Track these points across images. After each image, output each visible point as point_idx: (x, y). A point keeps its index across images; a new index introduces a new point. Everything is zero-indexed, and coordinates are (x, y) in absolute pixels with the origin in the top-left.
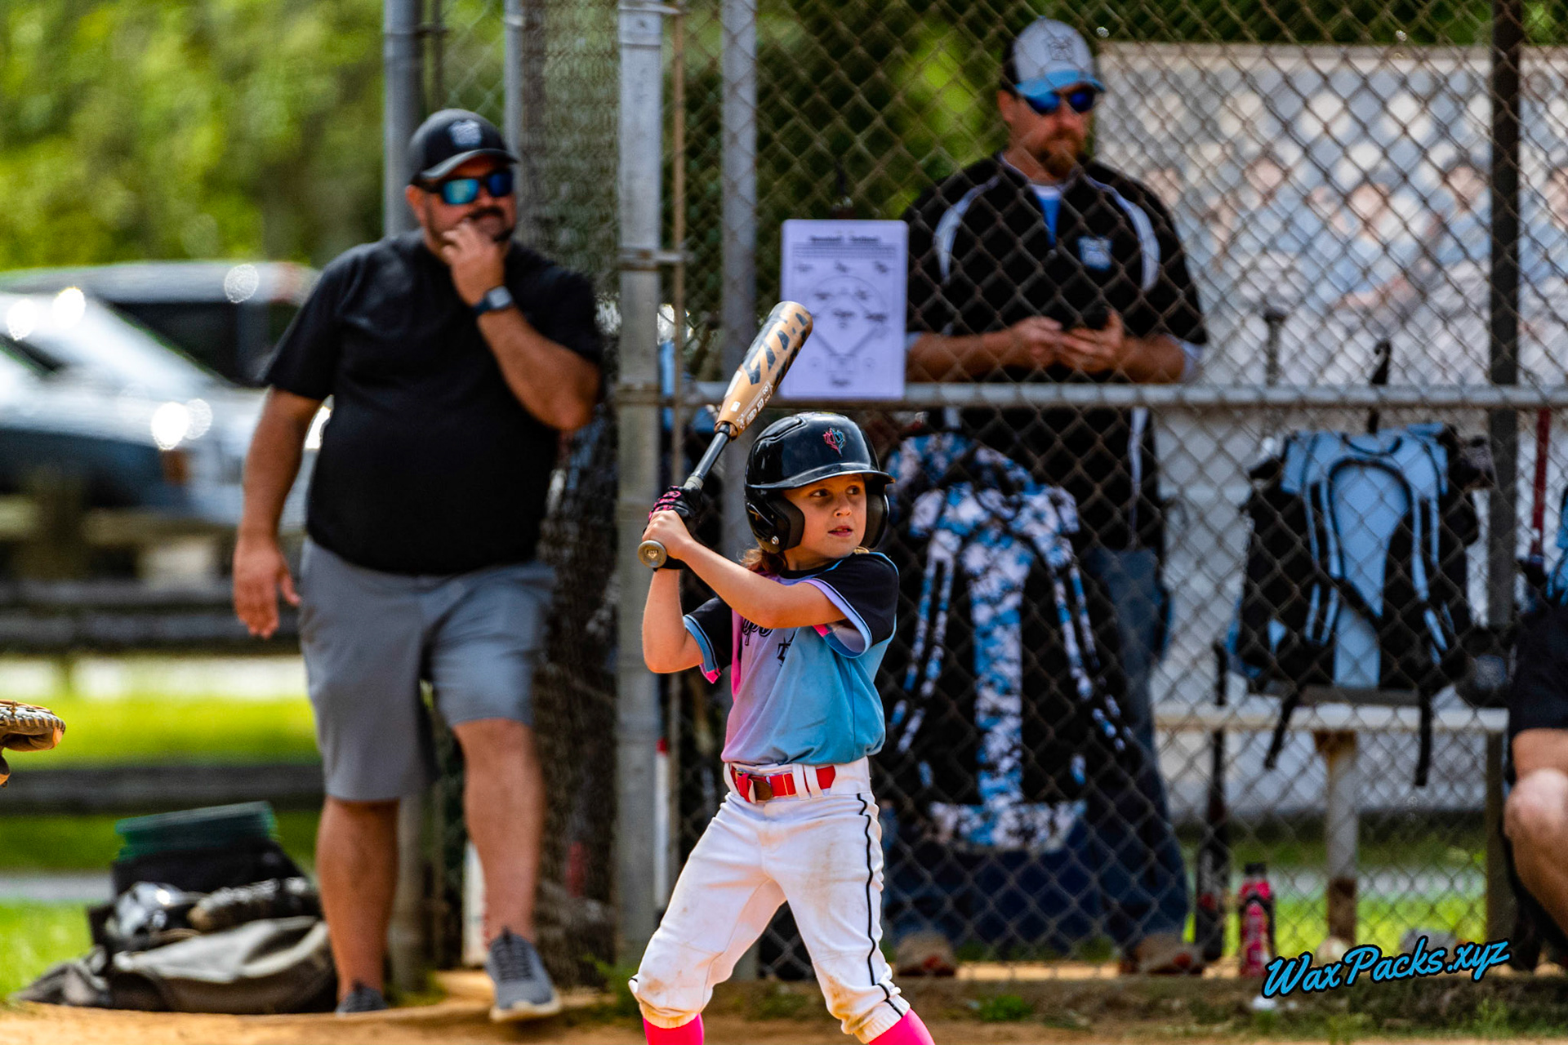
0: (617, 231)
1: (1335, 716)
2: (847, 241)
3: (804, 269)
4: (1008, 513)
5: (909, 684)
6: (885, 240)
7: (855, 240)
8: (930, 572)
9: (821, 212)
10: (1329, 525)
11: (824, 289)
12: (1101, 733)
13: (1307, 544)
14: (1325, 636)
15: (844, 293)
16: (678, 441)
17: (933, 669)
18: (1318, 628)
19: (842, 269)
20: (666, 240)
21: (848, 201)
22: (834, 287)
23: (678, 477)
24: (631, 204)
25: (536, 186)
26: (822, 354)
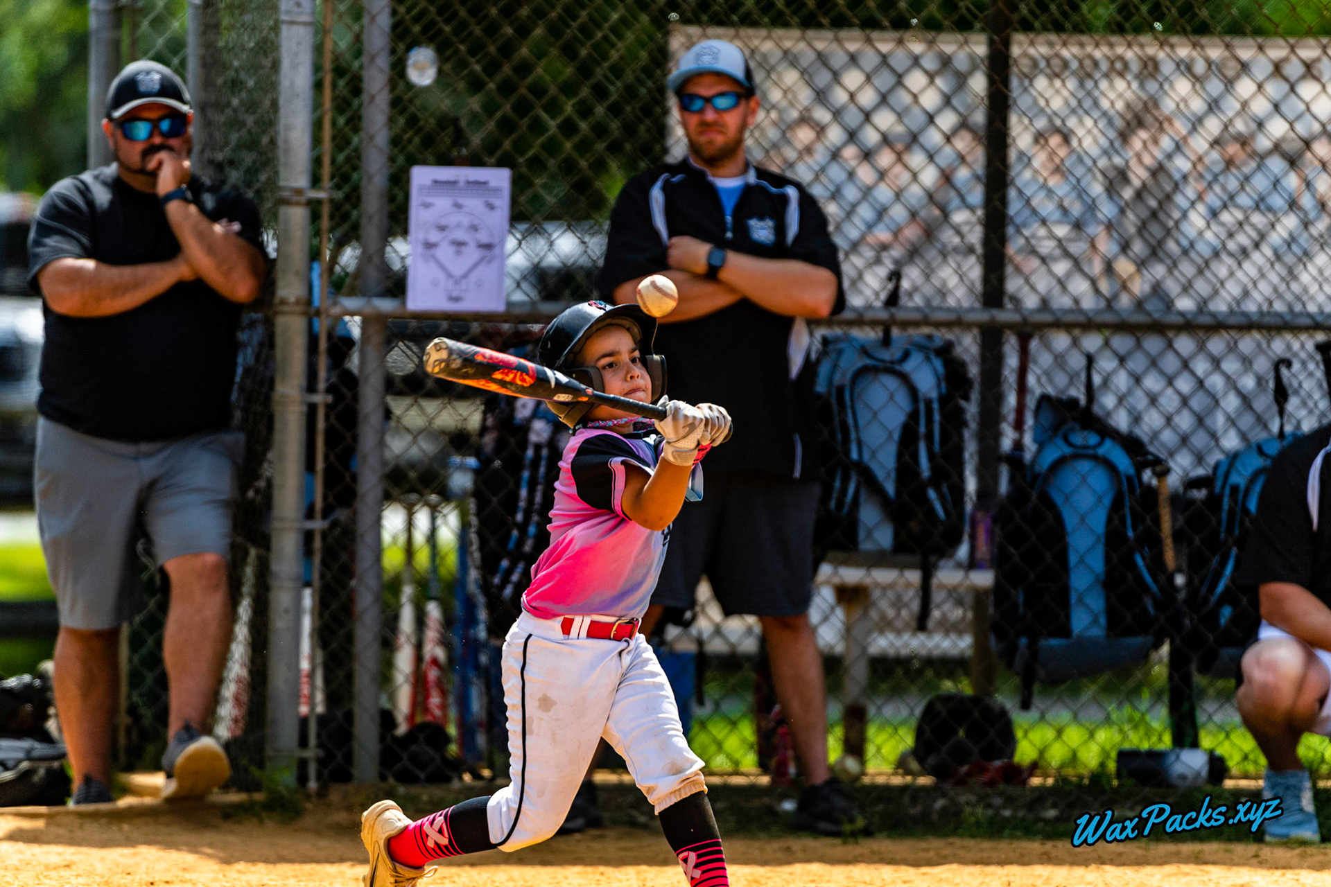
0: (276, 173)
1: (852, 575)
2: (462, 184)
3: (427, 206)
5: (511, 545)
6: (493, 183)
7: (469, 183)
8: (530, 453)
9: (444, 160)
10: (850, 421)
11: (443, 222)
13: (832, 434)
14: (846, 509)
15: (459, 225)
16: (323, 345)
17: (530, 532)
18: (840, 503)
19: (458, 206)
20: (316, 181)
21: (464, 151)
22: (452, 220)
23: (322, 374)
24: (287, 151)
25: (211, 135)
26: (441, 276)
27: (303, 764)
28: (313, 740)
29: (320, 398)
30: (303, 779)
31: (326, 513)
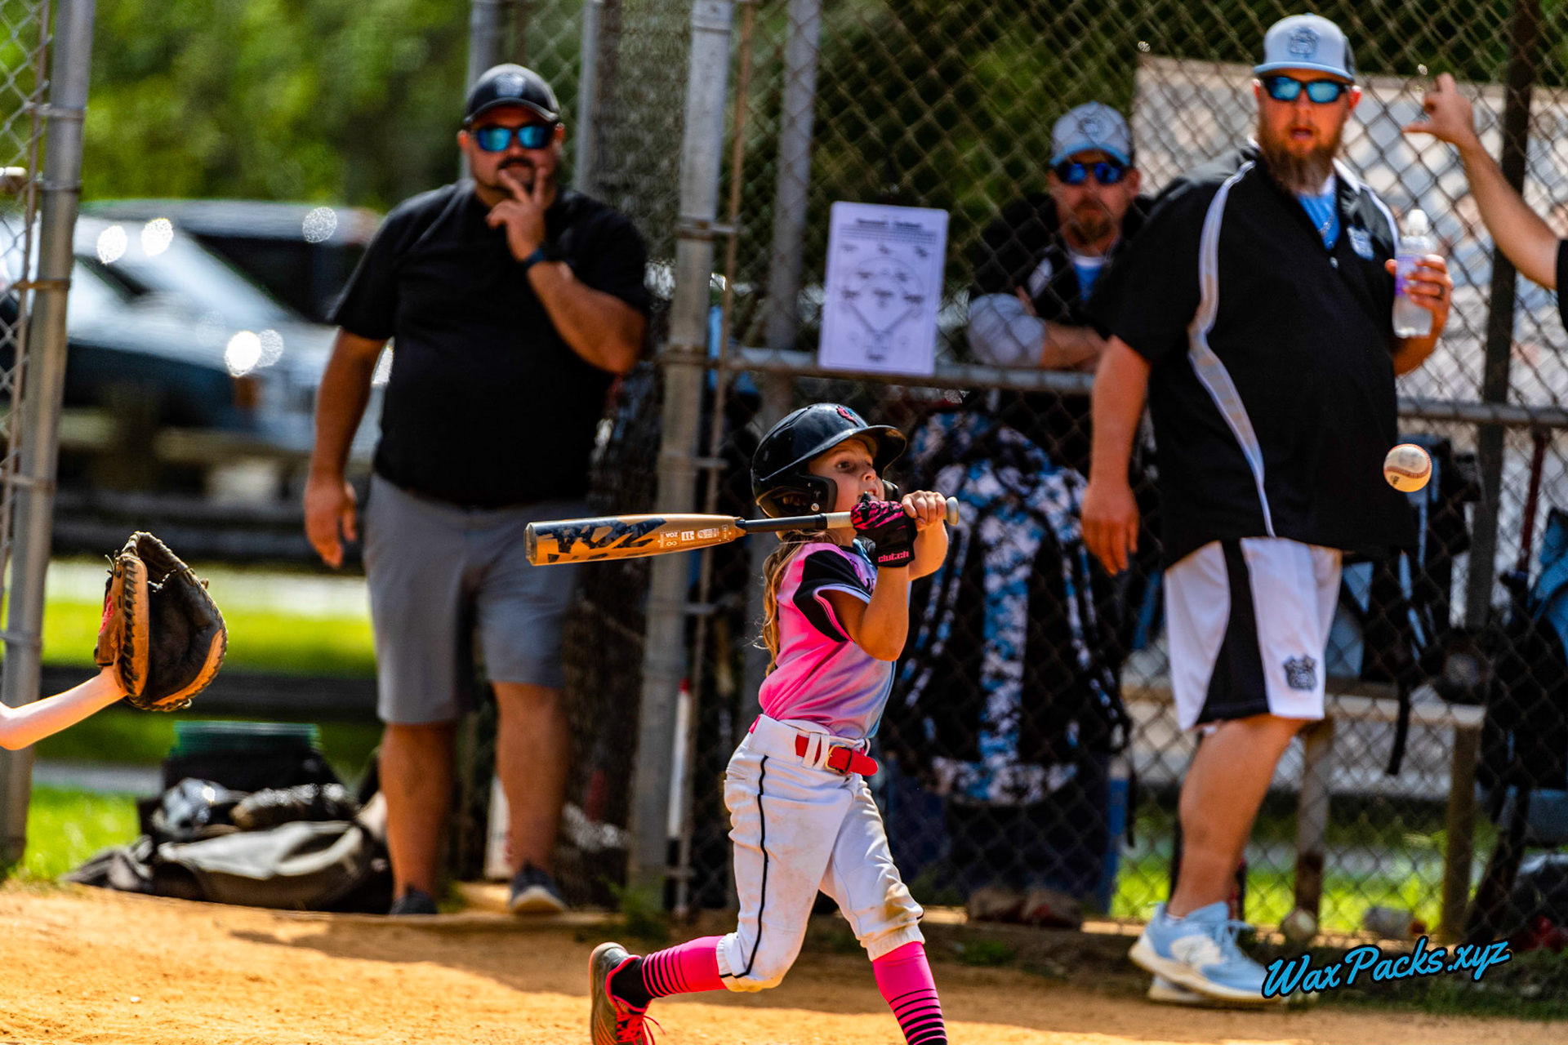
0: (677, 203)
2: (891, 226)
3: (849, 248)
4: (1024, 490)
5: (920, 644)
6: (927, 227)
7: (899, 225)
9: (870, 197)
11: (867, 268)
12: (1096, 702)
15: (885, 273)
16: (720, 402)
17: (944, 631)
19: (884, 251)
20: (722, 213)
21: (895, 188)
22: (877, 266)
23: (717, 436)
24: (691, 177)
25: (604, 154)
26: (860, 330)
27: (671, 886)
28: (684, 858)
29: (713, 464)
30: (670, 901)
31: (713, 597)
